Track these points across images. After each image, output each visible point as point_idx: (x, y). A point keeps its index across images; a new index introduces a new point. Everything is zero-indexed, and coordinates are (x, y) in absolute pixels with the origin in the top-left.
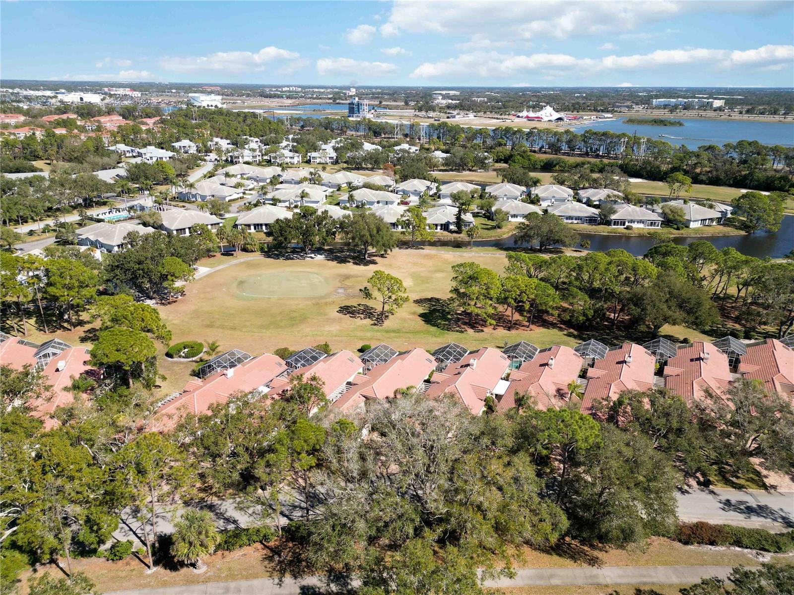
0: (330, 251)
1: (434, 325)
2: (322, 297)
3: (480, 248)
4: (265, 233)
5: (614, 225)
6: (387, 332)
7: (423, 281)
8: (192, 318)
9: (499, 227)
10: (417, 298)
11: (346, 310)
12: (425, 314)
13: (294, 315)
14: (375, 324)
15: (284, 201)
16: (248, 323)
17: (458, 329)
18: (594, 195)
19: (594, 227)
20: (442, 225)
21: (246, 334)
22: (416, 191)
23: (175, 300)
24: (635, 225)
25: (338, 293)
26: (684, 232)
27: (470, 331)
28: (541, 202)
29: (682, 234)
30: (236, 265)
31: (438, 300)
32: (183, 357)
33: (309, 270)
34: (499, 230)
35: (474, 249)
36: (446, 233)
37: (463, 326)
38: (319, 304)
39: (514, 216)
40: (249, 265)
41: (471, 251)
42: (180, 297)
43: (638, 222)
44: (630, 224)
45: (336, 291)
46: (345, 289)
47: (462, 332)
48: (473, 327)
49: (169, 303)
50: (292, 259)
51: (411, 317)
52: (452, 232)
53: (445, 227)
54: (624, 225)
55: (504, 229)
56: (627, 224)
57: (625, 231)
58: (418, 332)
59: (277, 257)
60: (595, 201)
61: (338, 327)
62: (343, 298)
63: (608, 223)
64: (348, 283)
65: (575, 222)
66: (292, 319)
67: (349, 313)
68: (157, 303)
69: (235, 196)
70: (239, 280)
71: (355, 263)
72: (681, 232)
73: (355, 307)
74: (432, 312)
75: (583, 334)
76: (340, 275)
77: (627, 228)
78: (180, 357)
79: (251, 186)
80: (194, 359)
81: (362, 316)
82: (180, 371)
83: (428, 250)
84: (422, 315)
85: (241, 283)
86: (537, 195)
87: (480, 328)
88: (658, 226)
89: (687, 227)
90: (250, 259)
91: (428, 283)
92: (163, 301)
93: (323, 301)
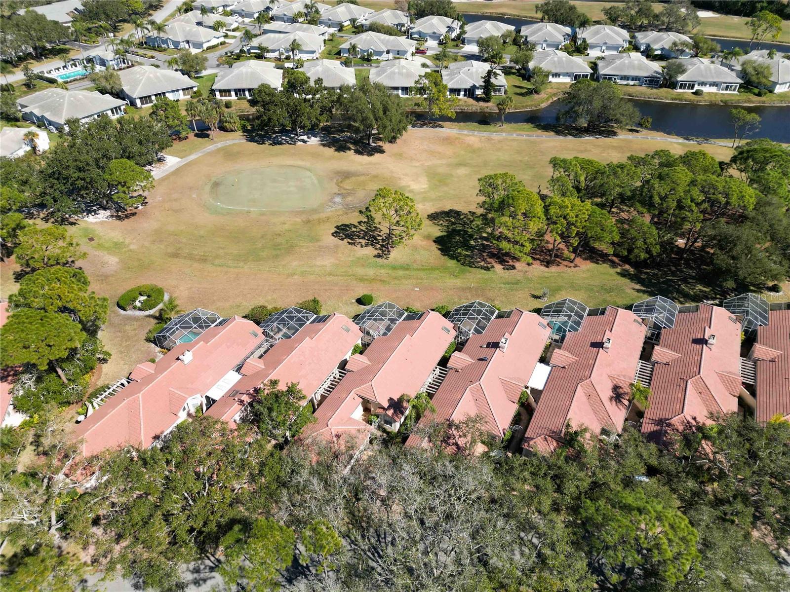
0: (327, 130)
1: (452, 257)
2: (315, 211)
3: (513, 125)
4: (249, 101)
5: (680, 88)
6: (394, 268)
7: (440, 181)
8: (154, 242)
9: (537, 92)
10: (432, 211)
11: (344, 232)
12: (442, 237)
13: (279, 240)
14: (379, 256)
15: (273, 51)
16: (221, 252)
17: (482, 263)
18: (656, 41)
19: (655, 91)
20: (465, 90)
21: (219, 269)
22: (434, 33)
23: (135, 211)
24: (706, 89)
25: (334, 203)
26: (766, 100)
27: (498, 268)
28: (589, 51)
29: (764, 102)
30: (211, 154)
31: (458, 214)
32: (140, 309)
33: (300, 163)
34: (536, 96)
35: (506, 126)
36: (471, 101)
37: (489, 260)
38: (310, 220)
39: (557, 75)
40: (229, 154)
41: (502, 131)
42: (141, 207)
43: (710, 85)
44: (700, 88)
45: (331, 200)
46: (344, 196)
47: (487, 269)
48: (502, 262)
49: (127, 217)
50: (280, 143)
51: (424, 243)
52: (478, 99)
53: (470, 92)
54: (692, 88)
55: (543, 95)
56: (696, 87)
57: (694, 97)
58: (433, 269)
59: (261, 140)
60: (656, 50)
61: (333, 260)
62: (341, 213)
63: (673, 85)
64: (348, 185)
65: (632, 83)
66: (276, 246)
67: (347, 236)
68: (112, 216)
69: (214, 42)
70: (214, 179)
71: (358, 152)
72: (763, 98)
73: (355, 227)
74: (451, 234)
75: (641, 273)
76: (338, 173)
77: (696, 93)
78: (135, 308)
79: (235, 25)
80: (152, 312)
81: (363, 241)
82: (133, 333)
83: (449, 130)
84: (438, 241)
85: (216, 185)
86: (584, 40)
87: (511, 263)
88: (734, 90)
89: (771, 92)
90: (229, 143)
91: (446, 185)
92: (120, 213)
93: (316, 217)
